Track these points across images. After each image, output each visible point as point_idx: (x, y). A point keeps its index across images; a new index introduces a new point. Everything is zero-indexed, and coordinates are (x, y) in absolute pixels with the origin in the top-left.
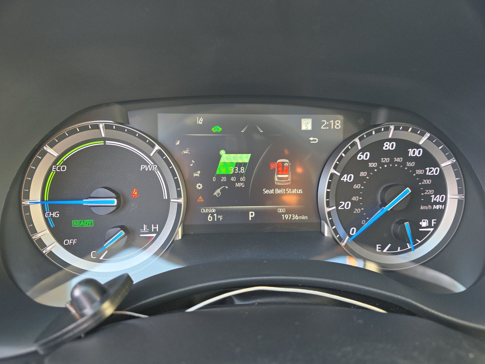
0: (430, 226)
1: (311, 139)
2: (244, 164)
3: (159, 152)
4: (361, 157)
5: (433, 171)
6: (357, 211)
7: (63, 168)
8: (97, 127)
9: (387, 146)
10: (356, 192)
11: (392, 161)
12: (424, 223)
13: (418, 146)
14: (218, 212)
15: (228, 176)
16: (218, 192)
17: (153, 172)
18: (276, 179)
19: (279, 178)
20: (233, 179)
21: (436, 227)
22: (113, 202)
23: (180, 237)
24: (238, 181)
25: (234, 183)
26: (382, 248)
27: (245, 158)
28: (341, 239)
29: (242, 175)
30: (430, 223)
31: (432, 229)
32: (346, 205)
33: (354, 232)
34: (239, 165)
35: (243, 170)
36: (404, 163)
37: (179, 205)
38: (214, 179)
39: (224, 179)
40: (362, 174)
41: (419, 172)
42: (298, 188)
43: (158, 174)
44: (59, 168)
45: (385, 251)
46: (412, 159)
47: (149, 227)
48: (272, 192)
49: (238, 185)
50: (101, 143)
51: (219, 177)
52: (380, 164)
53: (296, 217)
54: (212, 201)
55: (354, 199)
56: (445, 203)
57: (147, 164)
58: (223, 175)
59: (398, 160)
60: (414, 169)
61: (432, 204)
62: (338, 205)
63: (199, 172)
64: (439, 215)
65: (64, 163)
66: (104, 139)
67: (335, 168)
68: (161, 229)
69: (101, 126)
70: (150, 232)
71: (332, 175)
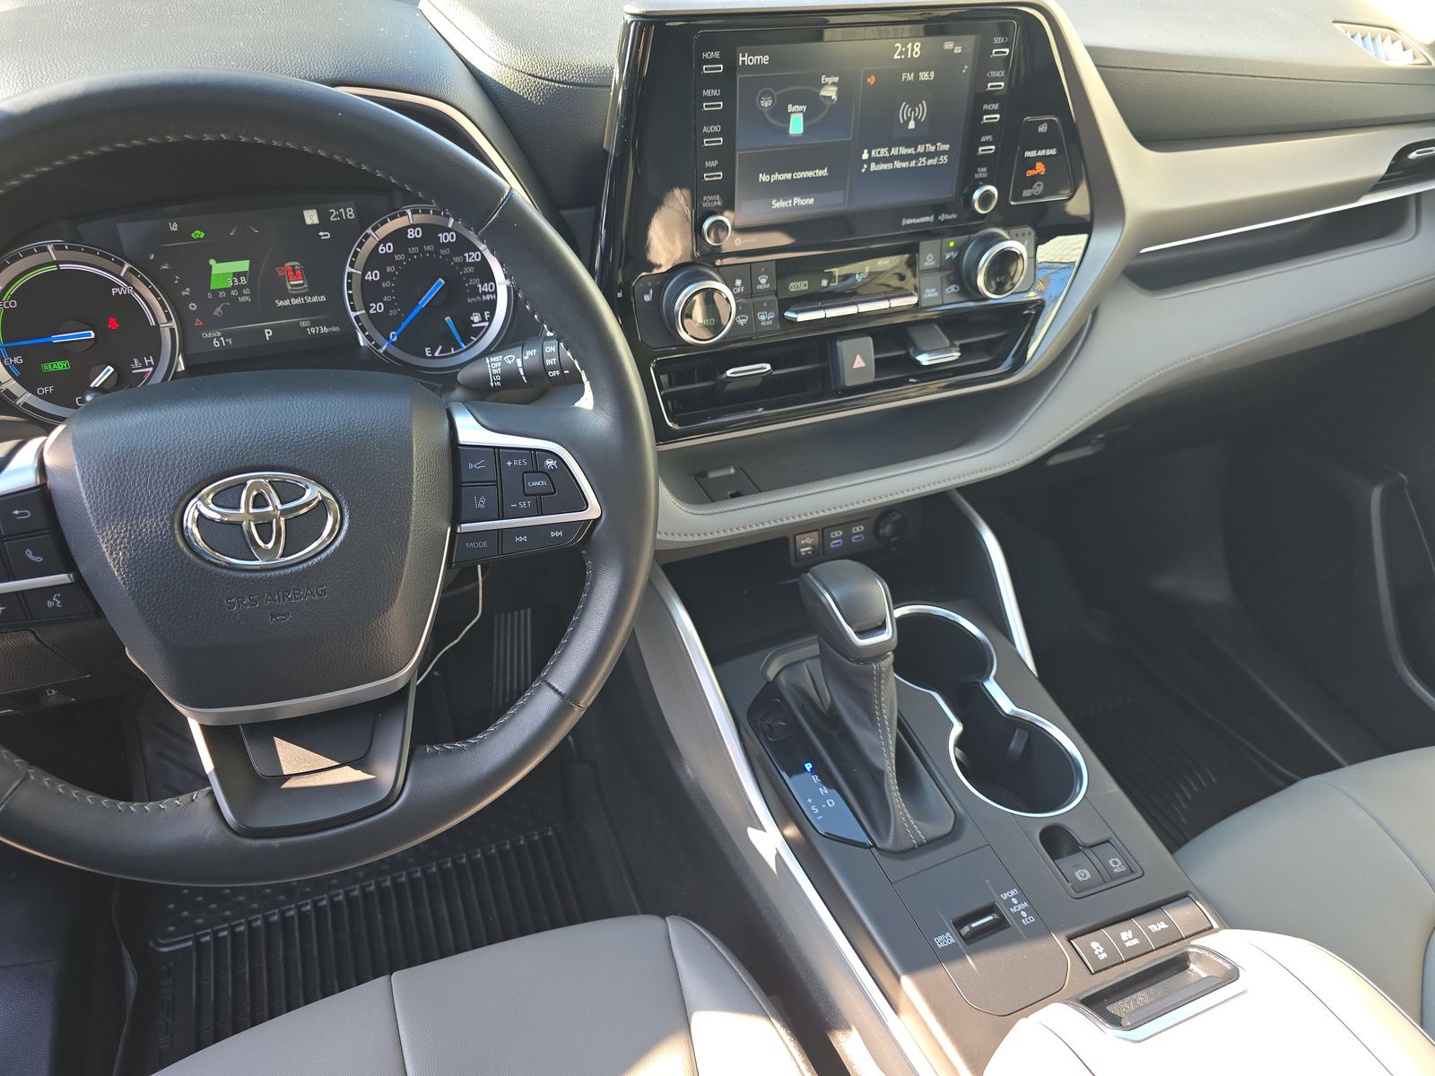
0: (483, 320)
1: (321, 234)
2: (244, 274)
3: (130, 270)
4: (382, 250)
5: (471, 257)
6: (393, 312)
7: (13, 304)
8: (43, 249)
9: (411, 234)
10: (387, 291)
11: (421, 250)
12: (476, 318)
13: (449, 230)
14: (225, 335)
15: (227, 290)
16: (218, 311)
17: (129, 296)
18: (289, 287)
19: (292, 286)
20: (234, 293)
21: (490, 320)
22: (90, 335)
23: (182, 367)
24: (241, 294)
25: (236, 297)
26: (433, 352)
27: (244, 265)
28: (378, 346)
29: (244, 287)
30: (483, 316)
31: (486, 324)
32: (378, 308)
33: (393, 336)
34: (237, 275)
35: (243, 280)
36: (436, 251)
37: (172, 330)
38: (210, 296)
39: (222, 294)
40: (389, 269)
41: (457, 259)
42: (319, 295)
43: (136, 296)
44: (7, 304)
45: (436, 354)
46: (445, 245)
47: (142, 361)
48: (287, 303)
49: (242, 299)
50: (54, 268)
51: (215, 292)
52: (408, 255)
53: (325, 330)
54: (213, 324)
55: (386, 299)
56: (495, 292)
57: (120, 287)
58: (221, 290)
59: (428, 248)
60: (450, 257)
61: (481, 295)
62: (367, 308)
63: (188, 289)
64: (492, 306)
65: (12, 297)
66: (57, 263)
67: (352, 265)
68: (157, 360)
69: (50, 248)
70: (144, 366)
71: (350, 275)
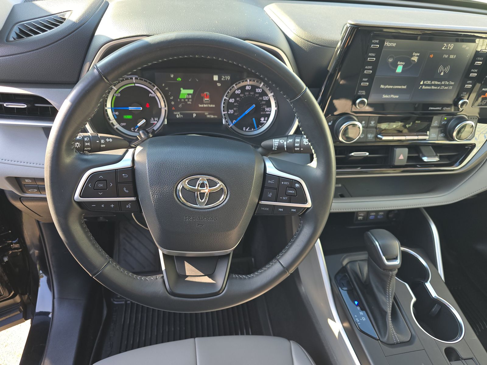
0: (265, 120)
1: (218, 84)
2: (191, 94)
3: (157, 89)
4: (237, 92)
5: (265, 98)
6: (236, 114)
7: (119, 95)
8: (132, 78)
9: (248, 88)
10: (235, 106)
11: (249, 94)
12: (262, 119)
13: (260, 88)
14: (181, 114)
15: (184, 99)
16: (180, 106)
17: (154, 97)
18: (204, 101)
19: (205, 100)
20: (186, 100)
21: (267, 121)
22: (140, 108)
23: (166, 123)
24: (189, 101)
25: (187, 102)
26: (246, 129)
27: (191, 91)
28: (229, 125)
29: (190, 98)
30: (265, 119)
31: (265, 122)
32: (231, 111)
33: (234, 121)
34: (189, 94)
35: (190, 96)
36: (254, 95)
37: (166, 110)
38: (179, 100)
39: (183, 100)
40: (238, 99)
41: (260, 98)
42: (213, 104)
43: (156, 98)
44: (117, 95)
45: (247, 130)
46: (257, 93)
47: (154, 119)
48: (202, 106)
49: (189, 103)
50: (133, 85)
51: (181, 99)
52: (245, 95)
53: (212, 116)
54: (178, 110)
55: (234, 109)
56: (271, 111)
57: (152, 93)
58: (183, 99)
59: (252, 93)
60: (258, 97)
61: (266, 112)
62: (228, 111)
63: (172, 97)
64: (268, 116)
65: (119, 93)
66: (135, 83)
67: (226, 96)
68: (159, 119)
69: (134, 78)
70: (154, 121)
71: (225, 99)
